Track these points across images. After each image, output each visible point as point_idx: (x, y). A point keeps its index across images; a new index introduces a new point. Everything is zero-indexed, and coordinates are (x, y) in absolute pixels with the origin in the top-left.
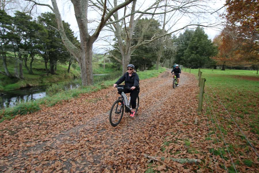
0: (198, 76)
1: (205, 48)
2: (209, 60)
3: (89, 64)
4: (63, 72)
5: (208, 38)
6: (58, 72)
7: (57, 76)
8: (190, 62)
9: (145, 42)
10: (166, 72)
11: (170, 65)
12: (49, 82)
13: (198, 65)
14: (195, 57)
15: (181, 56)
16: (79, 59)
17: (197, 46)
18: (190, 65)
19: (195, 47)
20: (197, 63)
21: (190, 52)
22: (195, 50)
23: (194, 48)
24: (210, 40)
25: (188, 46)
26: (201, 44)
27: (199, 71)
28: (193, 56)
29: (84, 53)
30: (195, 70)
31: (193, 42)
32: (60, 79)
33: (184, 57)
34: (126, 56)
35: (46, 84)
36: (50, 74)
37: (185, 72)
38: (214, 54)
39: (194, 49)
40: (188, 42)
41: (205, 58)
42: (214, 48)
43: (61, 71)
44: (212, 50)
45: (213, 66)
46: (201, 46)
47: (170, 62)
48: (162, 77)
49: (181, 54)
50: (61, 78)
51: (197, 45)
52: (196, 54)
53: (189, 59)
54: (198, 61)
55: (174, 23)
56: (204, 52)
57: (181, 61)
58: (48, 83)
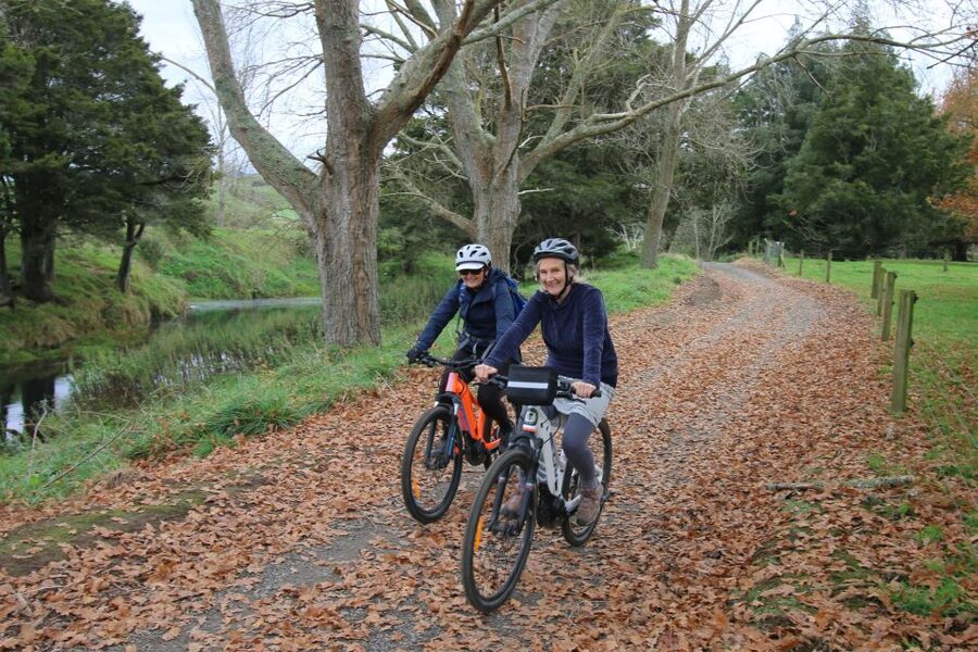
0: (874, 295)
1: (902, 143)
2: (924, 209)
3: (365, 240)
4: (89, 289)
5: (915, 91)
6: (65, 287)
7: (60, 309)
8: (820, 226)
9: (597, 121)
10: (702, 279)
11: (705, 241)
12: (26, 348)
13: (868, 240)
14: (850, 196)
15: (769, 193)
16: (315, 219)
17: (855, 133)
18: (824, 238)
19: (844, 140)
20: (858, 226)
21: (821, 169)
22: (846, 157)
23: (839, 147)
24: (928, 98)
25: (809, 135)
26: (879, 124)
27: (878, 272)
28: (837, 189)
29: (344, 189)
30: (847, 266)
31: (834, 110)
32: (84, 327)
33: (786, 193)
34: (496, 197)
35: (7, 356)
36: (23, 300)
37: (798, 279)
38: (953, 175)
39: (843, 148)
40: (804, 108)
41: (902, 202)
42: (951, 147)
43: (76, 281)
44: (940, 156)
45: (949, 243)
46: (879, 135)
47: (708, 226)
48: (692, 304)
49: (770, 176)
50: (86, 322)
51: (855, 128)
52: (850, 180)
53: (813, 206)
54: (863, 216)
55: (736, 20)
56: (894, 169)
57: (769, 220)
58: (20, 349)
